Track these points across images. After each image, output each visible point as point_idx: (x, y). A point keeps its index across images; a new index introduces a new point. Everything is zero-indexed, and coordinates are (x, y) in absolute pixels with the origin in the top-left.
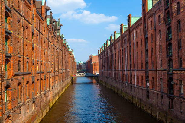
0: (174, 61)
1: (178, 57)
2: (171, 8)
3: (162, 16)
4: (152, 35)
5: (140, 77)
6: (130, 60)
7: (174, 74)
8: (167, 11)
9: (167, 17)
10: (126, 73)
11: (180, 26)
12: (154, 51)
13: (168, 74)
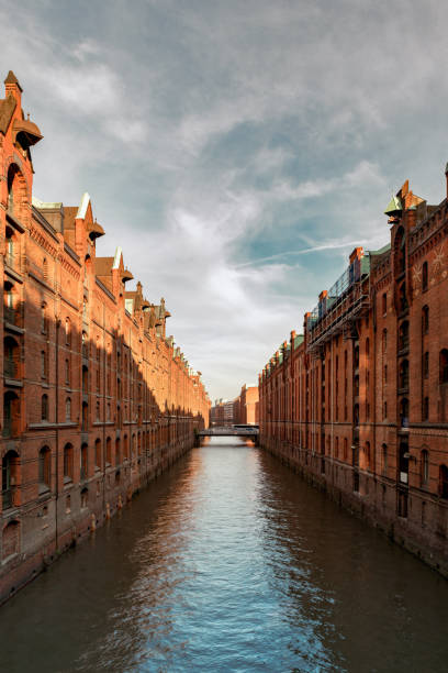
0: (412, 404)
1: (420, 395)
2: (410, 278)
3: (390, 296)
4: (368, 339)
5: (341, 440)
6: (323, 400)
7: (411, 436)
8: (400, 285)
9: (401, 300)
10: (314, 428)
11: (427, 321)
12: (371, 377)
13: (398, 435)
